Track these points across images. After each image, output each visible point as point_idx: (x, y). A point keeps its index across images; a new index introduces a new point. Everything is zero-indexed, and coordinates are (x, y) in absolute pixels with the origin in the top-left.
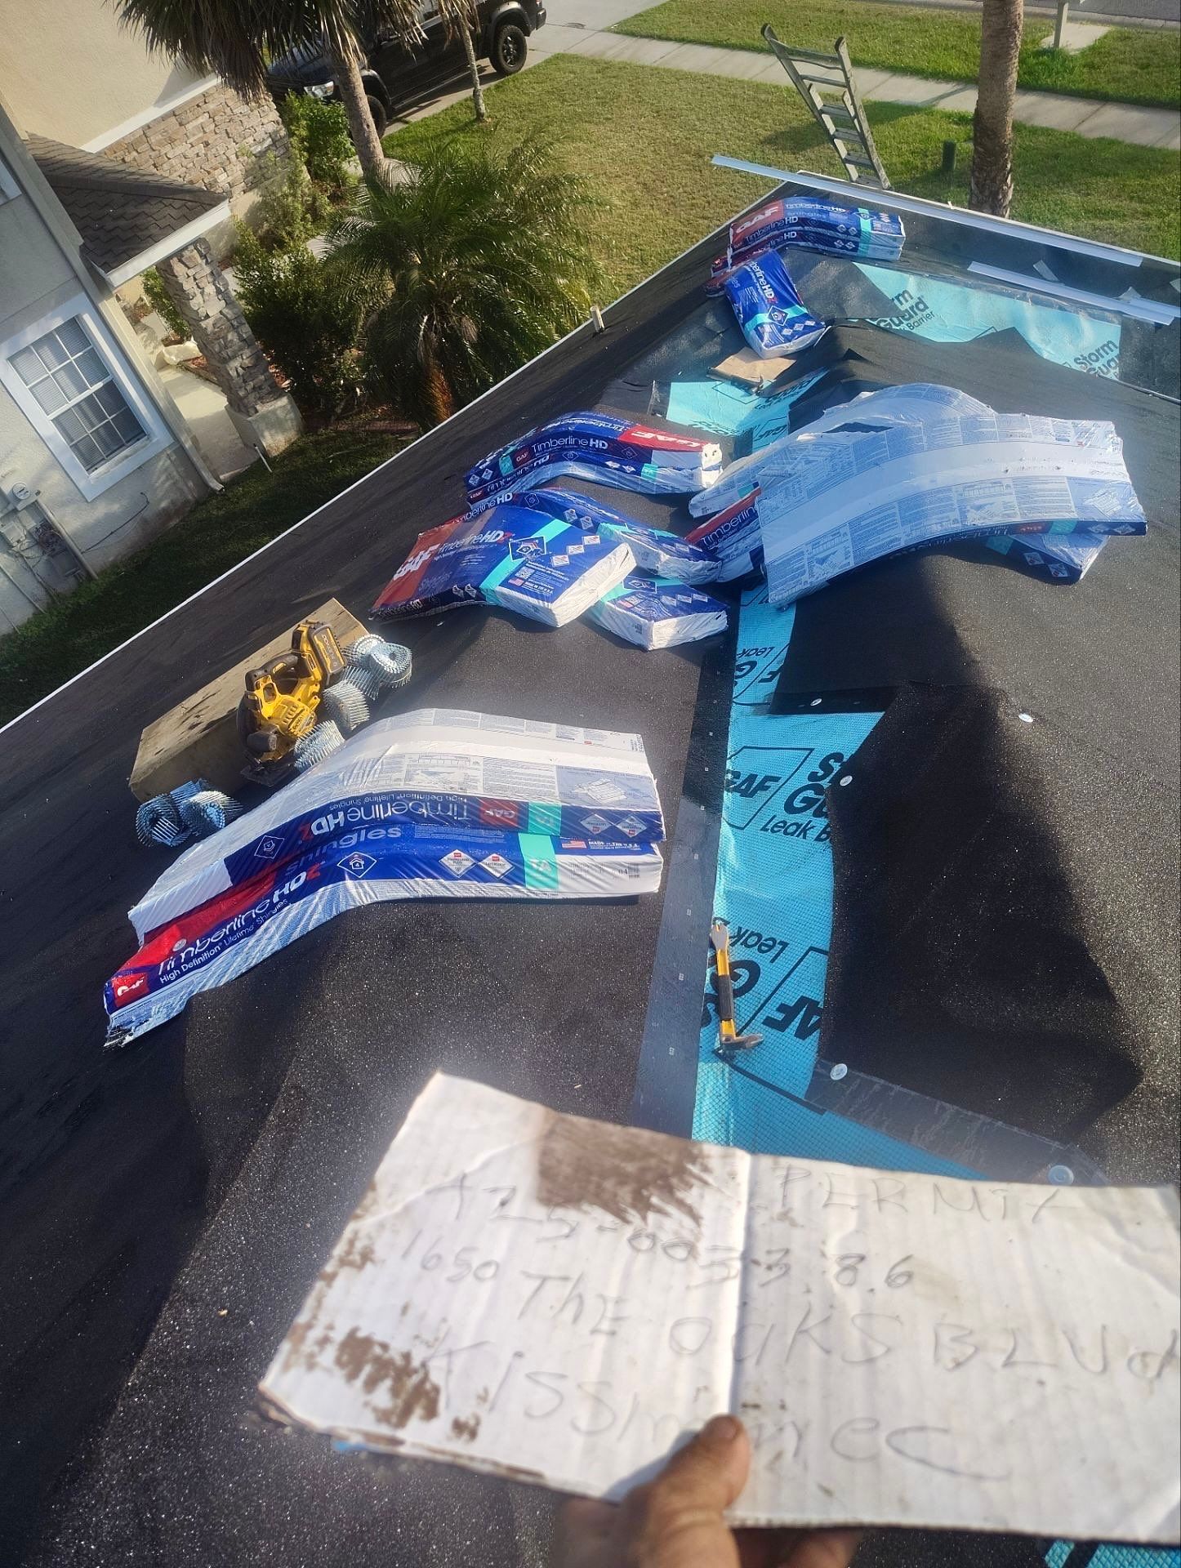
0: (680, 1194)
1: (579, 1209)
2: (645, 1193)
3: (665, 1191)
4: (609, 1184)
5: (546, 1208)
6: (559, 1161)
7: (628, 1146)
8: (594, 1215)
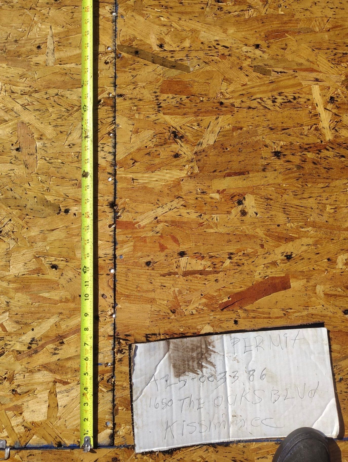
0: (209, 359)
1: (186, 375)
2: (200, 362)
3: (205, 359)
4: (191, 363)
5: (178, 379)
6: (176, 360)
7: (192, 346)
8: (190, 375)
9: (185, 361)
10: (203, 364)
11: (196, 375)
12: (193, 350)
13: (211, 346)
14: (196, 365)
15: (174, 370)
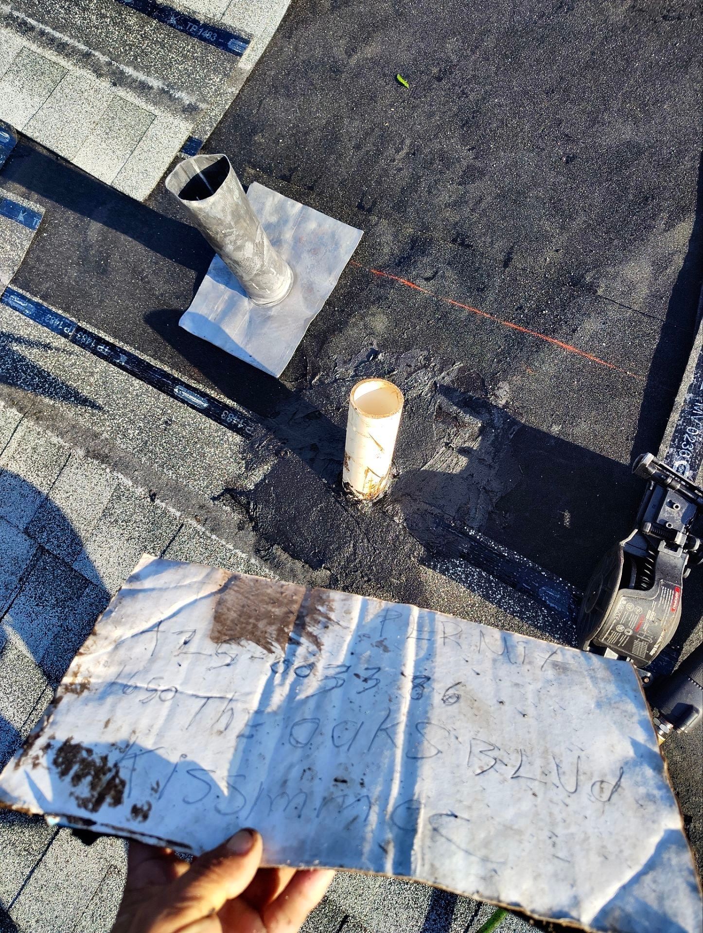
0: (310, 629)
1: (239, 644)
2: (286, 630)
3: (300, 627)
4: (261, 625)
5: (216, 645)
8: (248, 648)
9: (250, 617)
11: (265, 652)
12: (277, 603)
13: (325, 606)
14: (274, 632)
15: (214, 625)
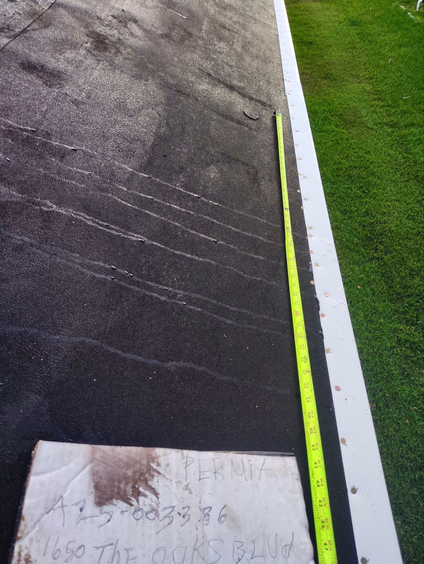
1: (112, 504)
2: (137, 486)
3: (144, 482)
4: (122, 486)
6: (101, 478)
7: (127, 459)
8: (119, 505)
9: (114, 481)
10: (141, 489)
11: (128, 506)
12: (128, 465)
13: (155, 463)
14: (131, 490)
15: (96, 493)
